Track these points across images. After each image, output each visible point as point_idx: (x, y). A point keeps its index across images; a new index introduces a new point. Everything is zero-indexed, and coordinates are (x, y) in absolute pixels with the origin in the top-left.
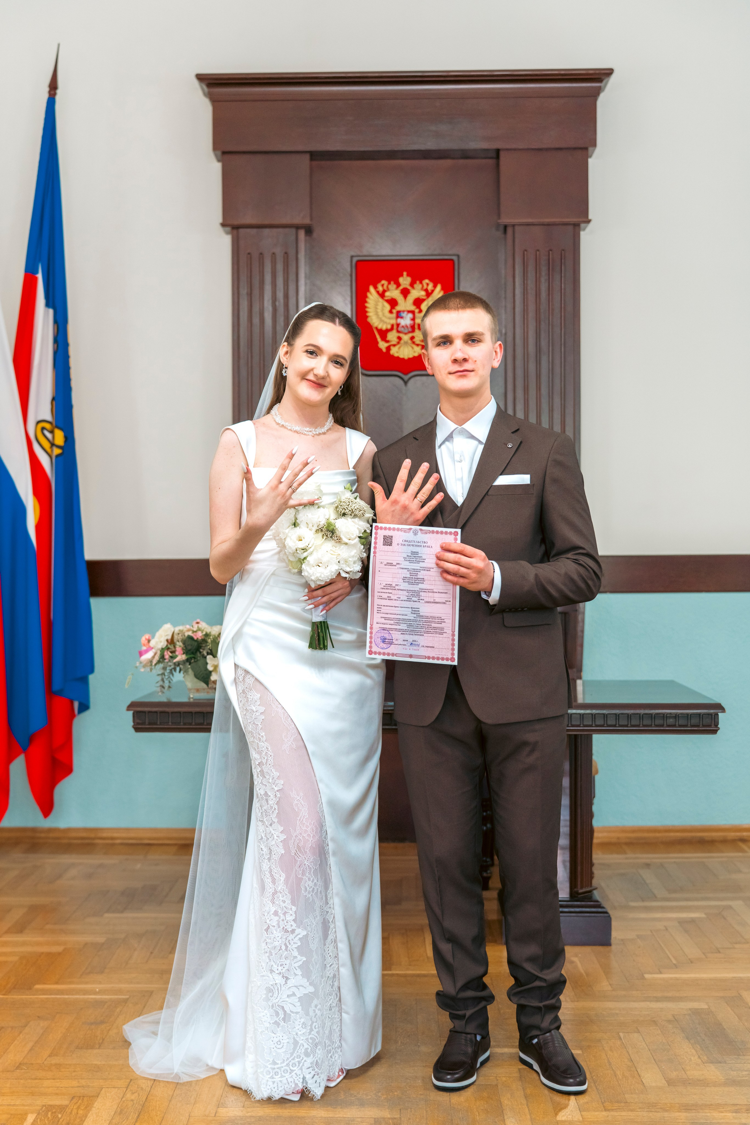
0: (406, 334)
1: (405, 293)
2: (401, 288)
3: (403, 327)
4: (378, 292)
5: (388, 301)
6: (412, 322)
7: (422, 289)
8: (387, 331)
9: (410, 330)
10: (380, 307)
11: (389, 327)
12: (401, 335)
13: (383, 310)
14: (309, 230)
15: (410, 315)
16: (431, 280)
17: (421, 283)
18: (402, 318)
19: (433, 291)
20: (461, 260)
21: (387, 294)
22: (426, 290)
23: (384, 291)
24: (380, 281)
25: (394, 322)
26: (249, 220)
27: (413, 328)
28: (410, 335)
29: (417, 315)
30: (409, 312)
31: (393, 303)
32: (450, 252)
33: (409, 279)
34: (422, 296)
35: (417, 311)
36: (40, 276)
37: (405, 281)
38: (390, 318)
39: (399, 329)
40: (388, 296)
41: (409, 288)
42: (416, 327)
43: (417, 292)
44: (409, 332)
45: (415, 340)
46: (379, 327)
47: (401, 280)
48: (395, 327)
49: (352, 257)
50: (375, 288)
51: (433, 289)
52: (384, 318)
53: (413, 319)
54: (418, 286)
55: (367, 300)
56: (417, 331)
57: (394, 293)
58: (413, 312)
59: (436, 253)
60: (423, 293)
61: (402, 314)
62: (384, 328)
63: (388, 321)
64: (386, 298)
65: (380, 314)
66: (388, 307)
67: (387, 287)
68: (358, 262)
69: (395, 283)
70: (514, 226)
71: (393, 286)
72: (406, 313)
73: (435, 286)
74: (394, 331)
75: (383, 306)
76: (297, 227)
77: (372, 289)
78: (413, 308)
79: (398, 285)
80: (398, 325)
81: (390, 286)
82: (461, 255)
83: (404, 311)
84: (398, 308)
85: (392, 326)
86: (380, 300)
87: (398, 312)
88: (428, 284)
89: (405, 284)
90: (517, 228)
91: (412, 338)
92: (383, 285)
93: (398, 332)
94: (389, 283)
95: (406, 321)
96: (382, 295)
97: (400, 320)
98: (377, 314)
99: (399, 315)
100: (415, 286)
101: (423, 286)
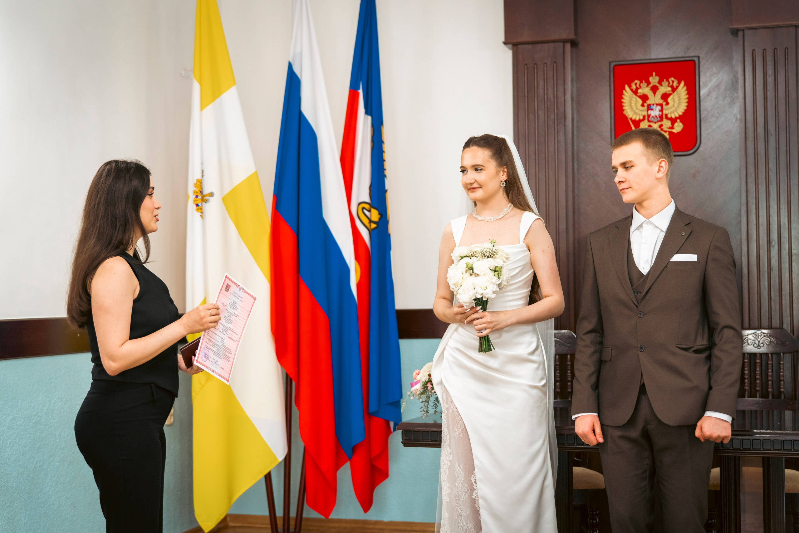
0: (655, 123)
1: (654, 89)
2: (651, 85)
3: (653, 117)
4: (632, 90)
5: (640, 97)
6: (661, 113)
7: (668, 86)
8: (640, 121)
9: (659, 119)
10: (633, 102)
11: (641, 118)
12: (651, 124)
13: (636, 104)
14: (574, 44)
15: (659, 108)
16: (675, 78)
17: (668, 80)
18: (652, 110)
19: (677, 87)
20: (701, 60)
21: (639, 91)
22: (672, 87)
23: (637, 89)
24: (634, 81)
25: (645, 113)
26: (525, 38)
27: (661, 118)
28: (659, 123)
29: (664, 107)
30: (657, 105)
31: (644, 98)
32: (692, 55)
33: (657, 78)
34: (669, 91)
35: (664, 103)
36: (361, 91)
37: (654, 80)
38: (642, 111)
39: (650, 119)
40: (640, 93)
41: (658, 85)
42: (664, 116)
43: (664, 89)
44: (658, 121)
45: (662, 127)
46: (633, 118)
47: (651, 79)
48: (646, 117)
49: (610, 63)
50: (630, 86)
51: (677, 85)
52: (637, 111)
53: (662, 111)
54: (665, 83)
55: (623, 96)
56: (664, 120)
57: (645, 90)
58: (661, 105)
59: (680, 55)
60: (670, 89)
61: (652, 107)
62: (637, 119)
63: (641, 113)
64: (639, 95)
65: (634, 107)
66: (640, 101)
67: (640, 85)
68: (615, 66)
69: (645, 82)
70: (743, 30)
71: (644, 84)
72: (655, 105)
73: (679, 83)
74: (646, 121)
75: (637, 101)
76: (564, 42)
77: (627, 87)
78: (661, 101)
79: (649, 83)
80: (649, 116)
81: (642, 85)
82: (701, 56)
83: (653, 105)
84: (649, 102)
85: (644, 117)
86: (634, 96)
87: (649, 106)
88: (673, 82)
89: (655, 82)
90: (746, 32)
91: (661, 126)
92: (636, 84)
93: (649, 121)
94: (641, 82)
95: (655, 112)
96: (635, 92)
97: (650, 112)
98: (631, 107)
99: (649, 108)
100: (663, 83)
101: (669, 83)
